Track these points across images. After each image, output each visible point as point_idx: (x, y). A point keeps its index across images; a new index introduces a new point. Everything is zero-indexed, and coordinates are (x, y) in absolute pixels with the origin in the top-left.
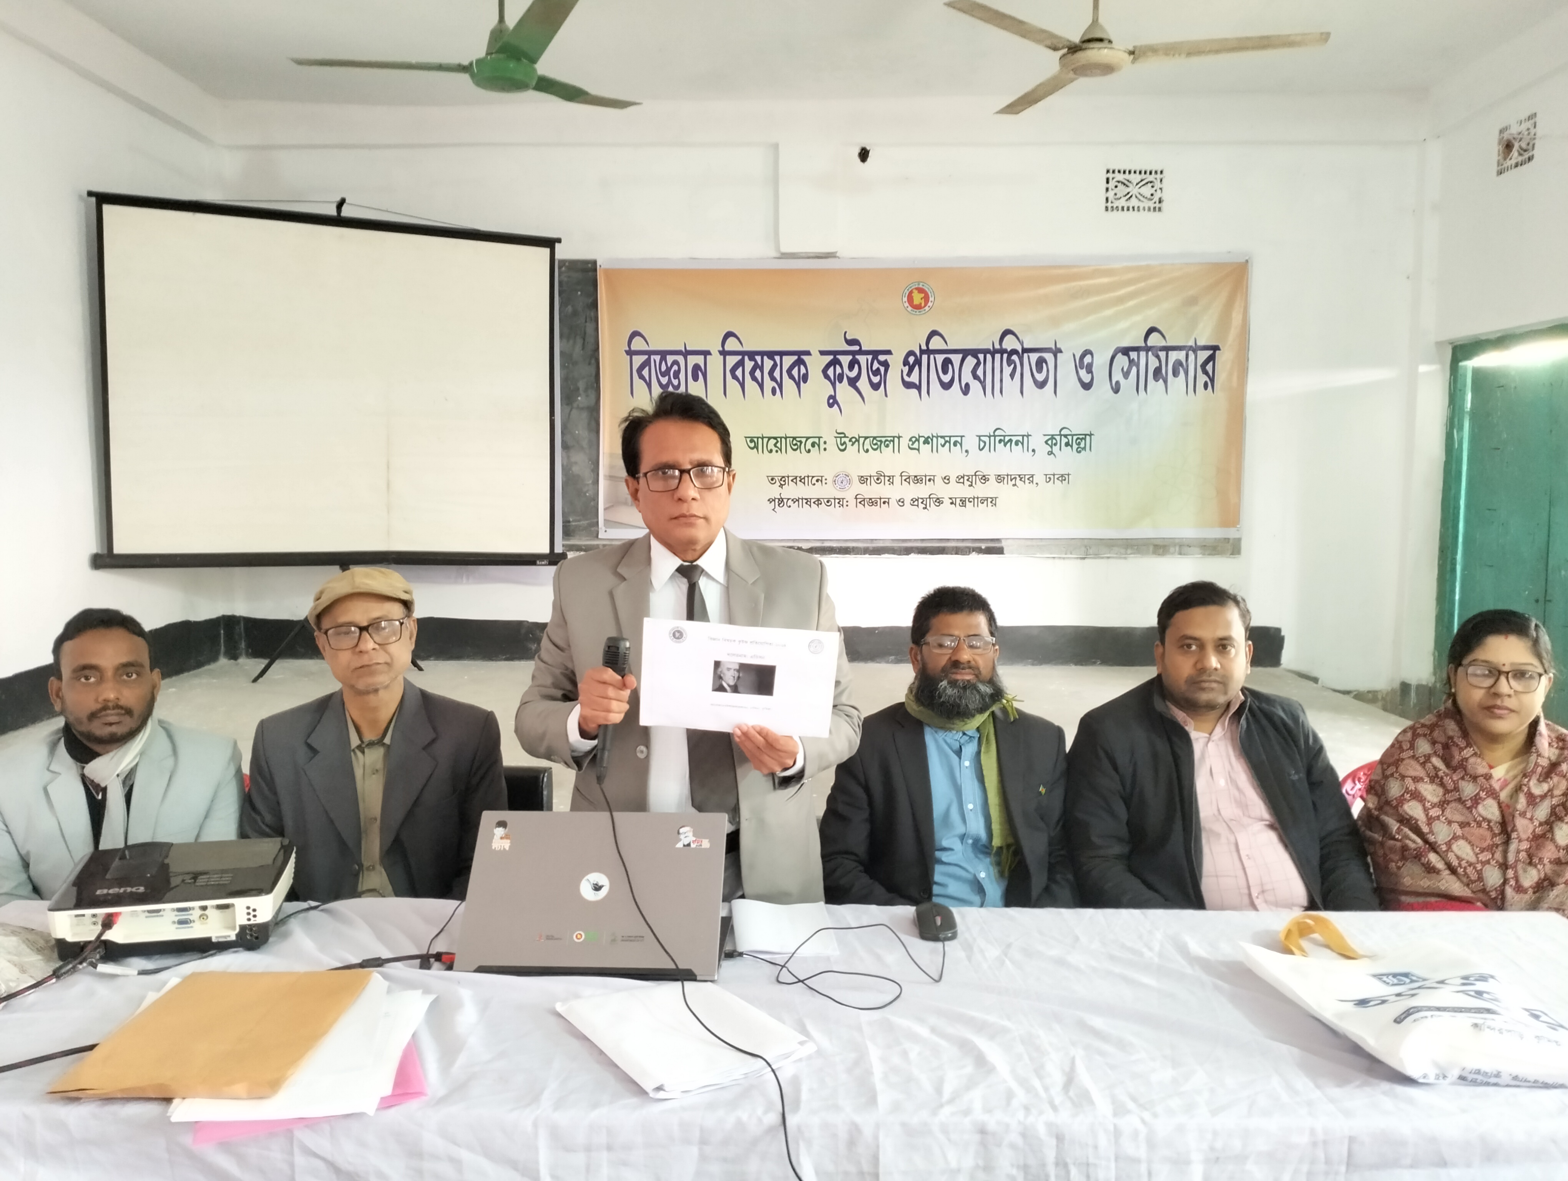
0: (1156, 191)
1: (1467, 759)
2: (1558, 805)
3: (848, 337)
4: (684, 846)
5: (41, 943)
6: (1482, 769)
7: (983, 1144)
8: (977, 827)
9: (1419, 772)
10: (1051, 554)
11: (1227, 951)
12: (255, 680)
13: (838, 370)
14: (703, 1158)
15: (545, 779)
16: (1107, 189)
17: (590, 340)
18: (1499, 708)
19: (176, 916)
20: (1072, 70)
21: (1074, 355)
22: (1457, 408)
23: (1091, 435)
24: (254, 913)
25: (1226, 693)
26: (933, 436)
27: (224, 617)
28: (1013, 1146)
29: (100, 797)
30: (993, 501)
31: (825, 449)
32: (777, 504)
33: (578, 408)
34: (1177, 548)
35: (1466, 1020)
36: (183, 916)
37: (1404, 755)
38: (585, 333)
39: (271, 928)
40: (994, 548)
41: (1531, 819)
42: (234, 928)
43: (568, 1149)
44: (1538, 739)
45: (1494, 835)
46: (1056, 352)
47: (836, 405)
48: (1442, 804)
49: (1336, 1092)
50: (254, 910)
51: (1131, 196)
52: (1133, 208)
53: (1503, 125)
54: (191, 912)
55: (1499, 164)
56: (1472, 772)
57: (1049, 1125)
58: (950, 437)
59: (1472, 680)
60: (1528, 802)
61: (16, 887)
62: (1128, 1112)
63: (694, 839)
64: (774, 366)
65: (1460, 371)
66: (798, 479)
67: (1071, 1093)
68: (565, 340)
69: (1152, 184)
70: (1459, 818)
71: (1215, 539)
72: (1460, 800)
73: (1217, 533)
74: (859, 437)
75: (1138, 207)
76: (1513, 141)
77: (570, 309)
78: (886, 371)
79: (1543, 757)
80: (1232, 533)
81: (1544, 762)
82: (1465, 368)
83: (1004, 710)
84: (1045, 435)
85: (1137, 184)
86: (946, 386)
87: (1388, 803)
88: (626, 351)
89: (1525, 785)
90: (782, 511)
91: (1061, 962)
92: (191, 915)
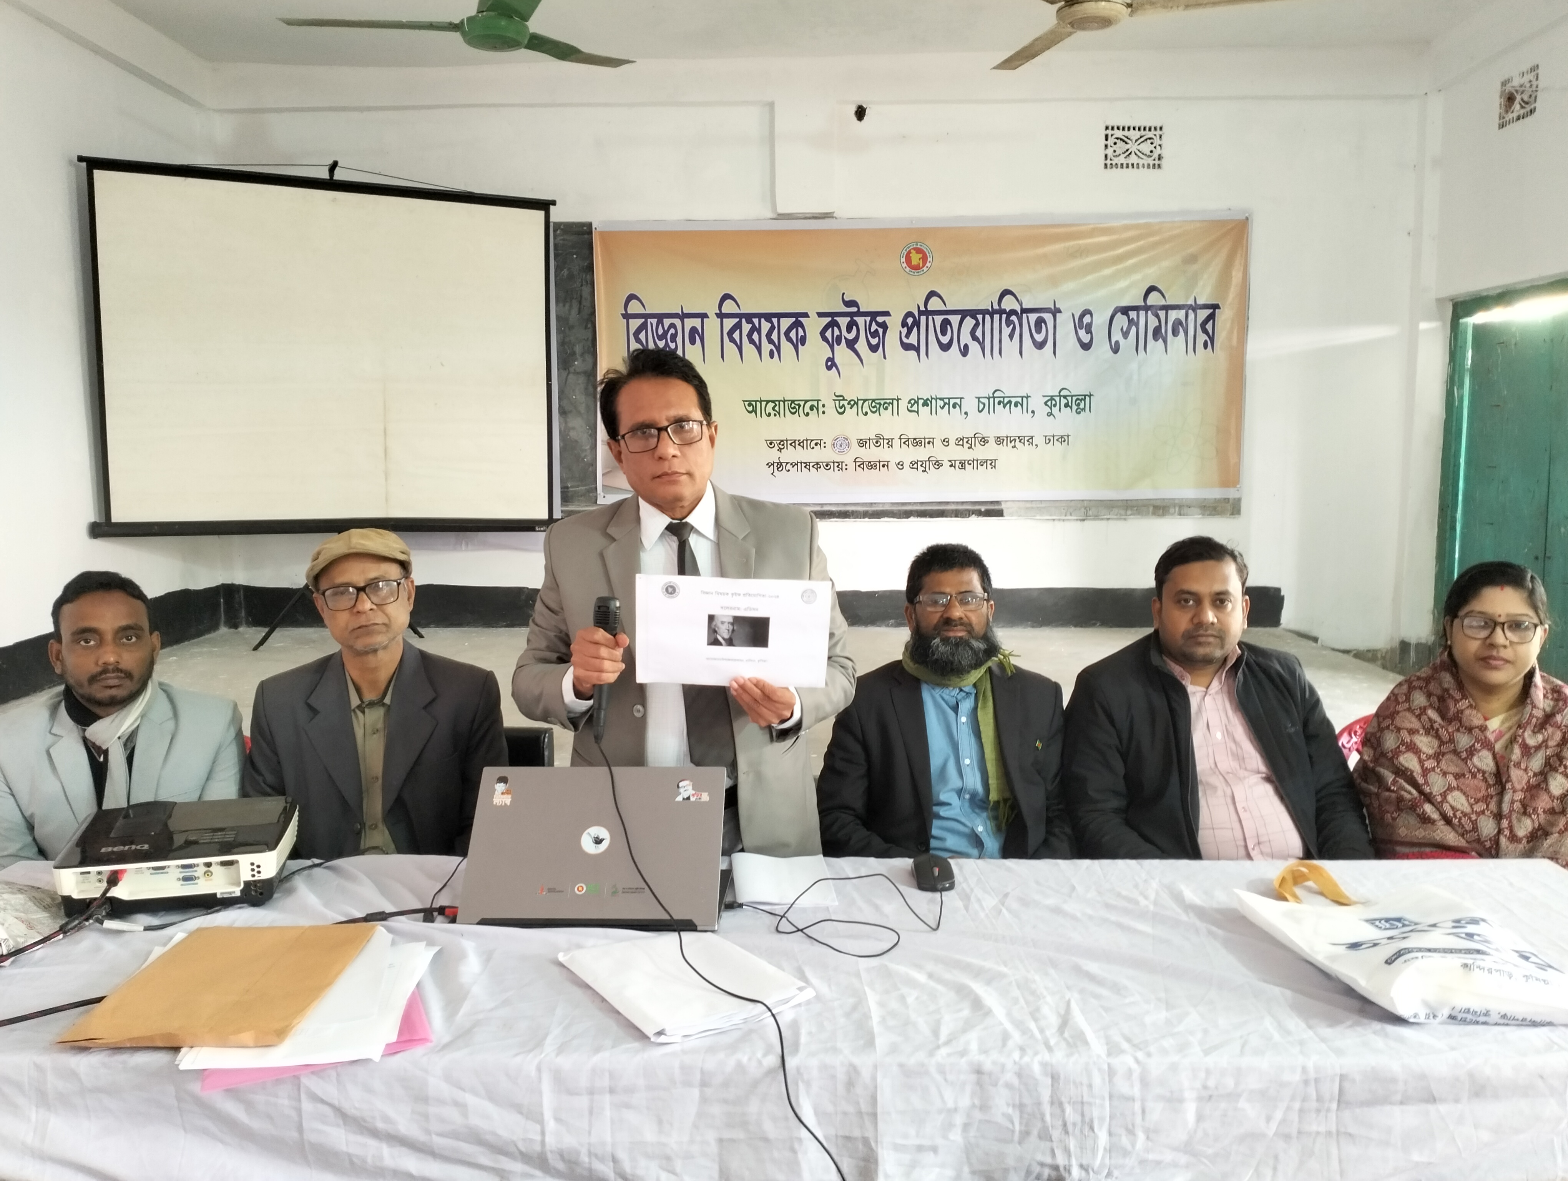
0: (1155, 147)
1: (1462, 711)
2: (1553, 756)
3: (846, 299)
4: (684, 799)
5: (48, 901)
6: (1477, 721)
7: (979, 1084)
8: (974, 781)
9: (1415, 724)
10: (1051, 515)
11: (1221, 899)
12: (256, 648)
13: (837, 332)
14: (704, 1100)
15: (546, 740)
16: (1106, 146)
17: (586, 303)
18: (1495, 659)
19: (180, 872)
20: (1070, 23)
21: (1073, 315)
22: (1457, 366)
23: (1090, 396)
24: (259, 869)
25: (1222, 647)
26: (932, 398)
27: (223, 585)
28: (1009, 1086)
29: (102, 759)
30: (993, 463)
31: (824, 413)
32: (776, 468)
33: (576, 373)
34: (1177, 509)
35: (1456, 960)
36: (188, 873)
37: (1399, 708)
38: (581, 297)
39: (275, 884)
40: (993, 510)
41: (1526, 770)
42: (239, 884)
43: (571, 1092)
44: (1533, 690)
45: (1489, 786)
46: (1055, 312)
47: (834, 368)
48: (1438, 756)
49: (1327, 1031)
50: (258, 866)
51: (1130, 153)
52: (1133, 165)
53: (1506, 77)
54: (195, 869)
55: (1501, 117)
56: (1467, 724)
57: (1044, 1065)
58: (949, 399)
59: (1469, 632)
60: (1522, 753)
61: (21, 849)
62: (1122, 1051)
63: (694, 792)
64: (772, 328)
65: (1461, 328)
66: (797, 443)
67: (1066, 1035)
68: (561, 305)
69: (1152, 141)
70: (1453, 769)
71: (1215, 499)
72: (1456, 752)
73: (1215, 493)
74: (858, 400)
75: (1138, 164)
76: (1515, 94)
77: (565, 272)
78: (884, 333)
79: (1538, 708)
80: (1232, 494)
81: (1539, 713)
82: (1466, 324)
83: (1001, 665)
84: (1044, 396)
85: (1136, 141)
86: (945, 347)
87: (1383, 754)
88: (622, 315)
89: (1520, 736)
90: (780, 475)
91: (1057, 911)
92: (196, 871)
